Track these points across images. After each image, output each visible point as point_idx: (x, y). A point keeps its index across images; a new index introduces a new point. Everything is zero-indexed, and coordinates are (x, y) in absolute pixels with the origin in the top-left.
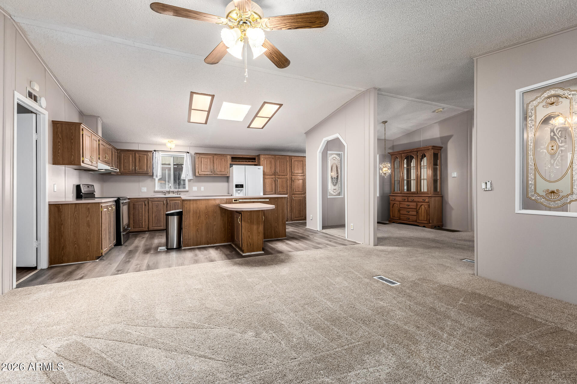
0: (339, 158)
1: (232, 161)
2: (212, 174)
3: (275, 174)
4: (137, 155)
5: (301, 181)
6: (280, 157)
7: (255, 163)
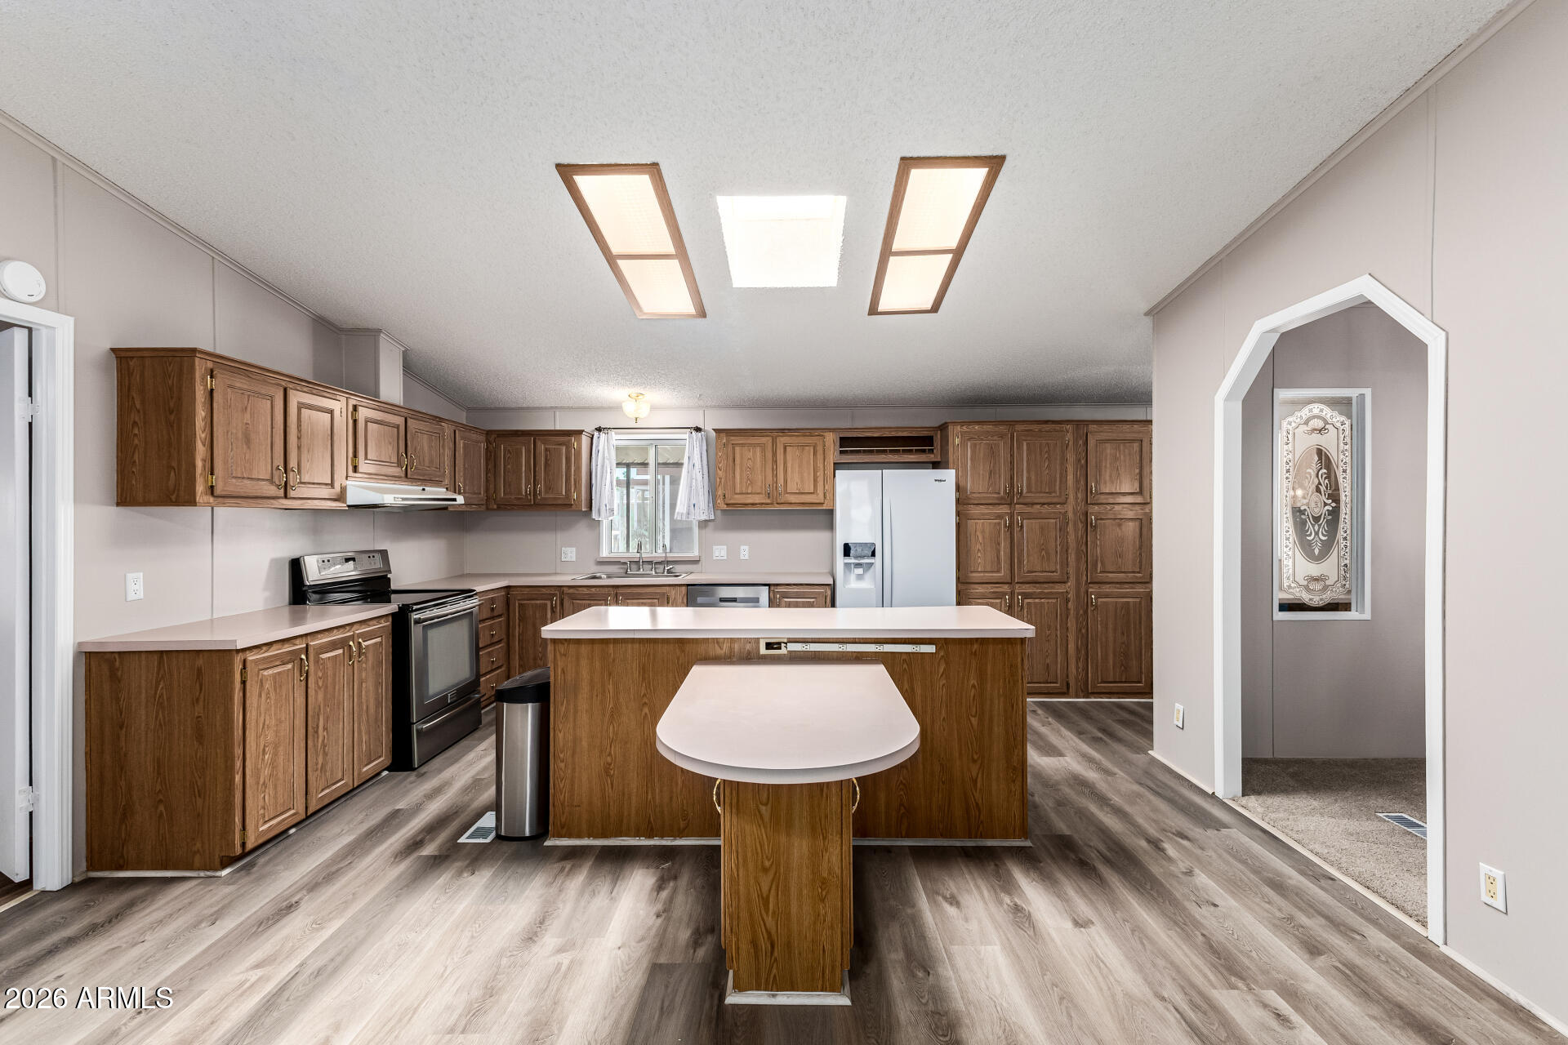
0: (1343, 418)
1: (841, 452)
2: (768, 501)
3: (1010, 498)
4: (542, 447)
5: (1131, 528)
6: (1035, 427)
7: (932, 457)
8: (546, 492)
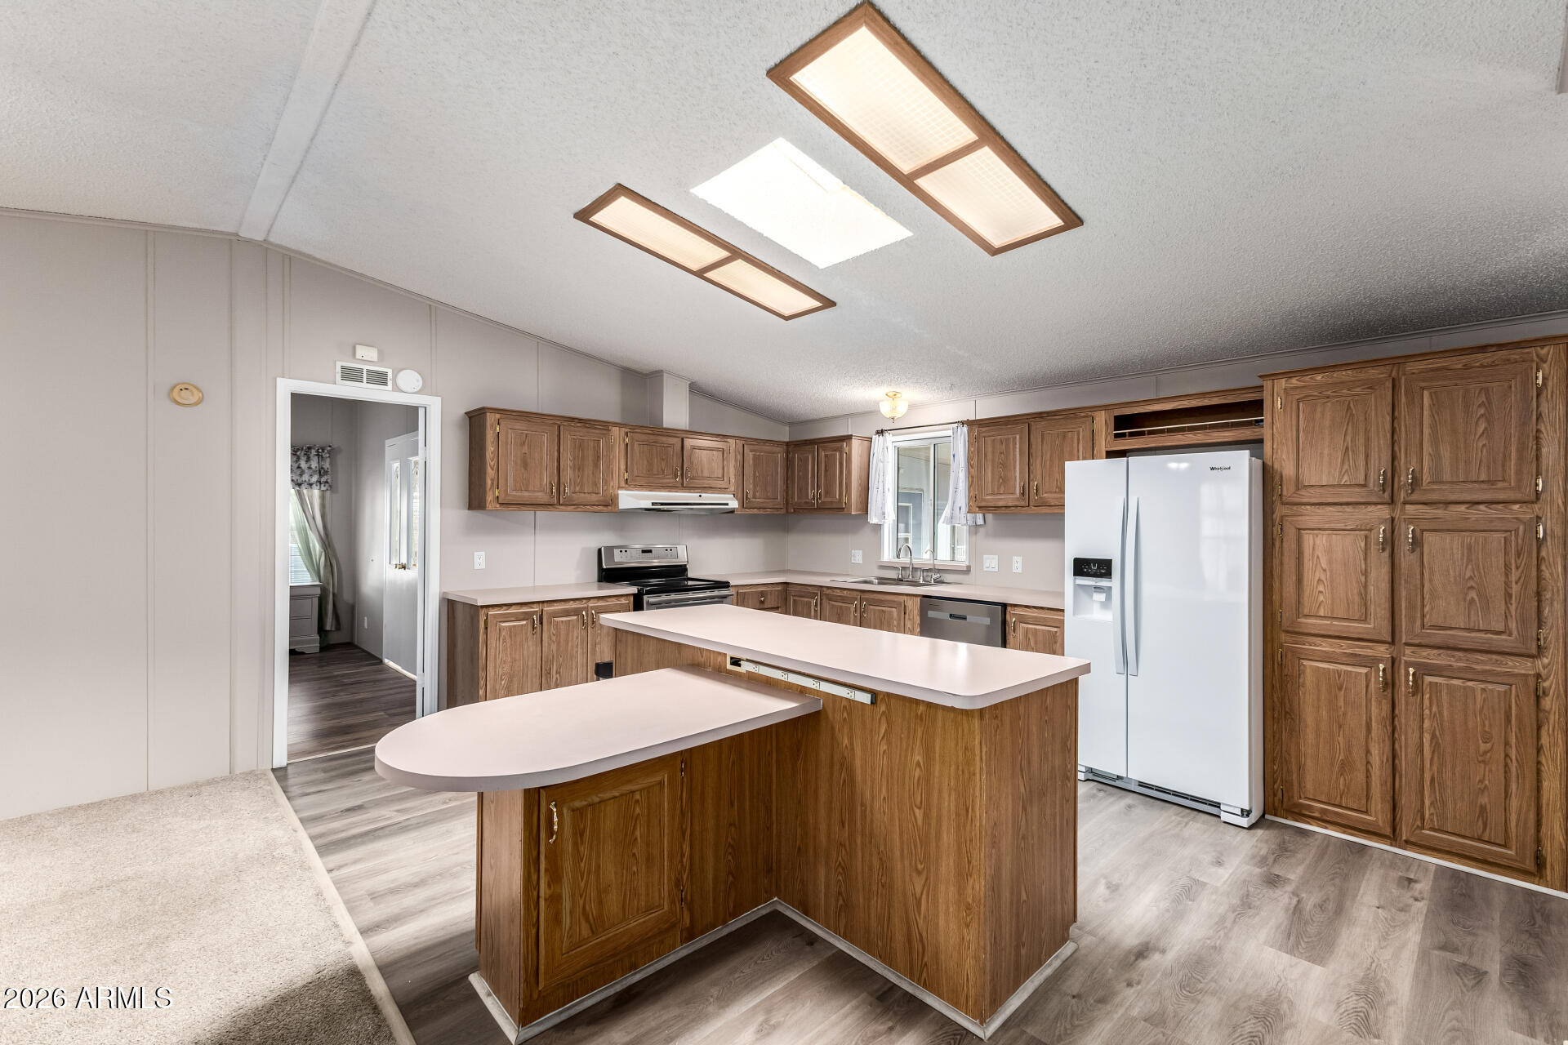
1: (1116, 436)
2: (1023, 504)
3: (1390, 492)
4: (822, 454)
8: (825, 496)
